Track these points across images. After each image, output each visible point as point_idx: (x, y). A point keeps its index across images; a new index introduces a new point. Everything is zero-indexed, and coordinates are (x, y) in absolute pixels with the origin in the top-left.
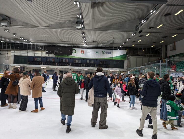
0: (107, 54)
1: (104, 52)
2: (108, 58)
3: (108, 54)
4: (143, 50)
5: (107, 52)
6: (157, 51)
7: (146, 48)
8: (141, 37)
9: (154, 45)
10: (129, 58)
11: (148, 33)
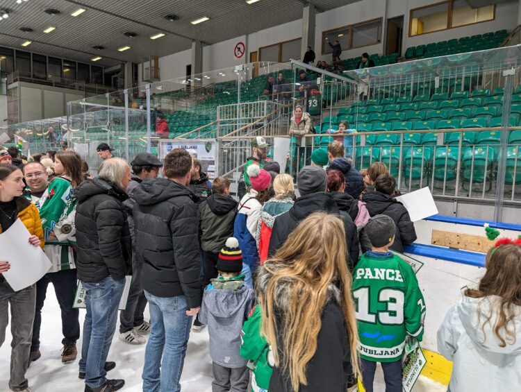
4: (66, 67)
6: (108, 76)
7: (75, 63)
8: (53, 15)
9: (100, 56)
10: (10, 87)
11: (79, 6)
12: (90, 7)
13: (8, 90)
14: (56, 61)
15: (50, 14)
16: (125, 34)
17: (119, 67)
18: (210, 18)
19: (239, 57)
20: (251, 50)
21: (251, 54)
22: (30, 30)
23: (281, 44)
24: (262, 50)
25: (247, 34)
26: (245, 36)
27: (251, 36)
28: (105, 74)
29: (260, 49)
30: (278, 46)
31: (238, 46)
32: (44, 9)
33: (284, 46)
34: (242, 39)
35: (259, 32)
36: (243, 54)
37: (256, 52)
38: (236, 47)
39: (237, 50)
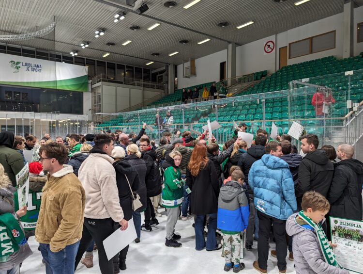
0: (28, 69)
1: (18, 63)
2: (34, 83)
3: (33, 70)
5: (29, 65)
6: (154, 75)
7: (132, 68)
8: (135, 30)
9: (153, 61)
10: (94, 86)
11: (157, 21)
12: (164, 22)
13: (92, 89)
14: (121, 67)
15: (133, 29)
16: (180, 42)
17: (164, 68)
18: (255, 22)
19: (269, 52)
20: (280, 45)
21: (280, 49)
22: (113, 44)
23: (311, 39)
24: (292, 45)
25: (276, 34)
26: (274, 36)
27: (280, 36)
28: (152, 74)
29: (290, 44)
30: (309, 40)
31: (268, 44)
32: (130, 26)
33: (314, 40)
34: (272, 38)
35: (289, 31)
36: (272, 50)
37: (287, 47)
38: (266, 44)
39: (267, 47)
